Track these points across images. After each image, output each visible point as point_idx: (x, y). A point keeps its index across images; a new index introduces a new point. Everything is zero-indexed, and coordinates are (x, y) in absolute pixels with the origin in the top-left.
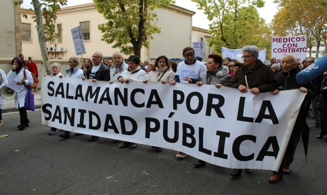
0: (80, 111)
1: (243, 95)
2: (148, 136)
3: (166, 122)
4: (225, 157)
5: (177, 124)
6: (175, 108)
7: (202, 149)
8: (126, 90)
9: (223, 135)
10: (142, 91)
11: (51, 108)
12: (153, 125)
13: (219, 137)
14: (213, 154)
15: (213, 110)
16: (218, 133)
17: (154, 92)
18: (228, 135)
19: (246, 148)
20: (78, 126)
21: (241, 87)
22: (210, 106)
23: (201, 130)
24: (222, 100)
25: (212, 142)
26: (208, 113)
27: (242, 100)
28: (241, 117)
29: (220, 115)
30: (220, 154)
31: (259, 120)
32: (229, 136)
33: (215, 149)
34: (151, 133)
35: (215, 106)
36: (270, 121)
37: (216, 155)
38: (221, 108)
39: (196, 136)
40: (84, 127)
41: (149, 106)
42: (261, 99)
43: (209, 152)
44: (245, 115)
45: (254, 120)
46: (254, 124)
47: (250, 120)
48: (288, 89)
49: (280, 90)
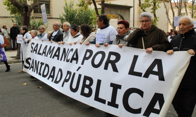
4: (117, 106)
5: (80, 76)
7: (97, 99)
9: (116, 87)
13: (112, 88)
14: (107, 103)
15: (110, 65)
16: (112, 85)
19: (134, 100)
22: (108, 62)
23: (99, 82)
24: (118, 56)
25: (106, 93)
26: (106, 68)
28: (132, 72)
31: (146, 76)
32: (120, 88)
33: (109, 99)
35: (112, 61)
36: (156, 77)
37: (109, 104)
38: (117, 64)
39: (94, 87)
42: (153, 57)
43: (103, 101)
44: (136, 70)
45: (143, 75)
46: (142, 79)
47: (139, 74)
48: (181, 50)
49: (174, 50)
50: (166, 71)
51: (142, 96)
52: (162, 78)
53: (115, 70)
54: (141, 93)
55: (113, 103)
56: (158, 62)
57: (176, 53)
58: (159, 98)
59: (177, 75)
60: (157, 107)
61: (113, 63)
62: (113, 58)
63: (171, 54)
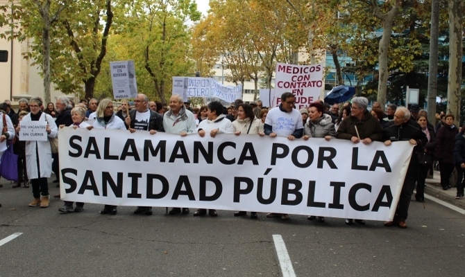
0: (130, 175)
1: (356, 146)
2: (236, 199)
3: (261, 181)
4: (341, 207)
5: (274, 181)
6: (273, 163)
7: (311, 203)
8: (211, 144)
9: (337, 186)
10: (233, 145)
11: (76, 174)
12: (244, 186)
13: (333, 187)
14: (327, 205)
15: (325, 163)
16: (332, 184)
17: (249, 146)
18: (343, 184)
19: (362, 197)
20: (129, 196)
21: (354, 138)
22: (321, 158)
23: (312, 185)
24: (333, 152)
25: (324, 194)
26: (320, 166)
27: (355, 151)
28: (355, 166)
29: (333, 166)
30: (336, 204)
31: (373, 168)
32: (344, 186)
33: (329, 199)
34: (241, 196)
35: (327, 158)
36: (383, 169)
37: (331, 206)
38: (334, 160)
39: (304, 191)
40: (139, 196)
41: (241, 162)
42: (375, 148)
43: (322, 205)
44: (359, 164)
45: (369, 168)
46: (368, 172)
47: (365, 168)
48: (400, 140)
49: (392, 141)
50: (391, 162)
51: (370, 191)
52: (389, 170)
54: (368, 187)
56: (380, 154)
57: (394, 143)
58: (386, 190)
59: (404, 166)
60: (385, 199)
61: (329, 160)
62: (327, 154)
63: (390, 144)
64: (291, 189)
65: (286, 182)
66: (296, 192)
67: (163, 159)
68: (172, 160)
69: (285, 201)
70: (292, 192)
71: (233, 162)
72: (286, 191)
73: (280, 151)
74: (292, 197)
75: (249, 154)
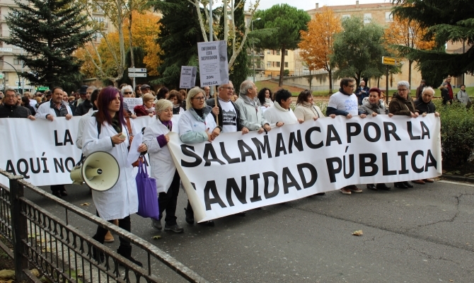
1: (409, 120)
4: (407, 172)
5: (352, 157)
6: (349, 141)
7: (386, 172)
9: (403, 155)
10: (318, 129)
13: (400, 157)
14: (398, 173)
15: (391, 135)
16: (400, 154)
17: (331, 127)
18: (406, 153)
22: (387, 132)
23: (385, 156)
24: (394, 126)
25: (395, 164)
26: (388, 139)
27: (409, 124)
31: (423, 137)
33: (399, 168)
35: (390, 133)
36: (427, 137)
37: (400, 172)
38: (396, 132)
39: (379, 163)
41: (328, 144)
42: (419, 121)
43: (394, 173)
45: (421, 138)
46: (421, 141)
47: (419, 138)
51: (423, 156)
53: (397, 138)
54: (422, 153)
55: (404, 171)
56: (422, 124)
60: (429, 161)
61: (393, 132)
62: (390, 128)
64: (367, 162)
65: (362, 157)
66: (372, 164)
67: (270, 156)
68: (277, 154)
69: (363, 173)
70: (368, 164)
71: (321, 145)
72: (363, 165)
73: (353, 129)
74: (369, 169)
75: (333, 136)
